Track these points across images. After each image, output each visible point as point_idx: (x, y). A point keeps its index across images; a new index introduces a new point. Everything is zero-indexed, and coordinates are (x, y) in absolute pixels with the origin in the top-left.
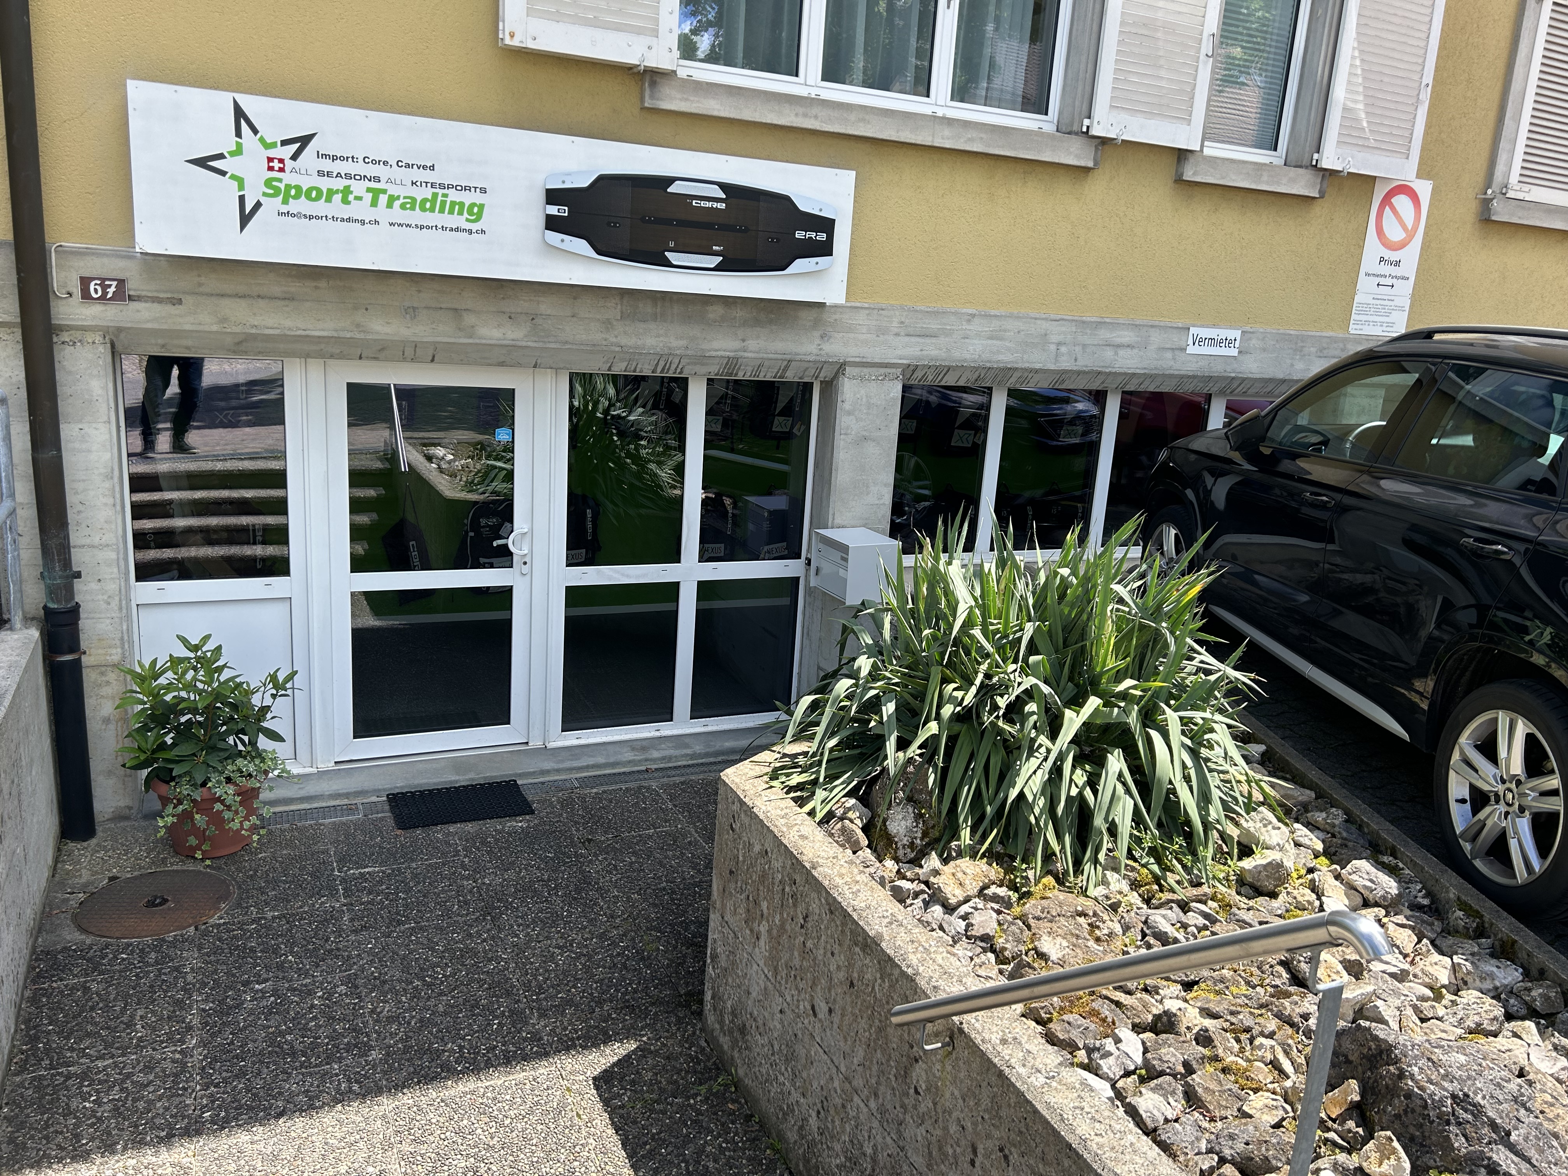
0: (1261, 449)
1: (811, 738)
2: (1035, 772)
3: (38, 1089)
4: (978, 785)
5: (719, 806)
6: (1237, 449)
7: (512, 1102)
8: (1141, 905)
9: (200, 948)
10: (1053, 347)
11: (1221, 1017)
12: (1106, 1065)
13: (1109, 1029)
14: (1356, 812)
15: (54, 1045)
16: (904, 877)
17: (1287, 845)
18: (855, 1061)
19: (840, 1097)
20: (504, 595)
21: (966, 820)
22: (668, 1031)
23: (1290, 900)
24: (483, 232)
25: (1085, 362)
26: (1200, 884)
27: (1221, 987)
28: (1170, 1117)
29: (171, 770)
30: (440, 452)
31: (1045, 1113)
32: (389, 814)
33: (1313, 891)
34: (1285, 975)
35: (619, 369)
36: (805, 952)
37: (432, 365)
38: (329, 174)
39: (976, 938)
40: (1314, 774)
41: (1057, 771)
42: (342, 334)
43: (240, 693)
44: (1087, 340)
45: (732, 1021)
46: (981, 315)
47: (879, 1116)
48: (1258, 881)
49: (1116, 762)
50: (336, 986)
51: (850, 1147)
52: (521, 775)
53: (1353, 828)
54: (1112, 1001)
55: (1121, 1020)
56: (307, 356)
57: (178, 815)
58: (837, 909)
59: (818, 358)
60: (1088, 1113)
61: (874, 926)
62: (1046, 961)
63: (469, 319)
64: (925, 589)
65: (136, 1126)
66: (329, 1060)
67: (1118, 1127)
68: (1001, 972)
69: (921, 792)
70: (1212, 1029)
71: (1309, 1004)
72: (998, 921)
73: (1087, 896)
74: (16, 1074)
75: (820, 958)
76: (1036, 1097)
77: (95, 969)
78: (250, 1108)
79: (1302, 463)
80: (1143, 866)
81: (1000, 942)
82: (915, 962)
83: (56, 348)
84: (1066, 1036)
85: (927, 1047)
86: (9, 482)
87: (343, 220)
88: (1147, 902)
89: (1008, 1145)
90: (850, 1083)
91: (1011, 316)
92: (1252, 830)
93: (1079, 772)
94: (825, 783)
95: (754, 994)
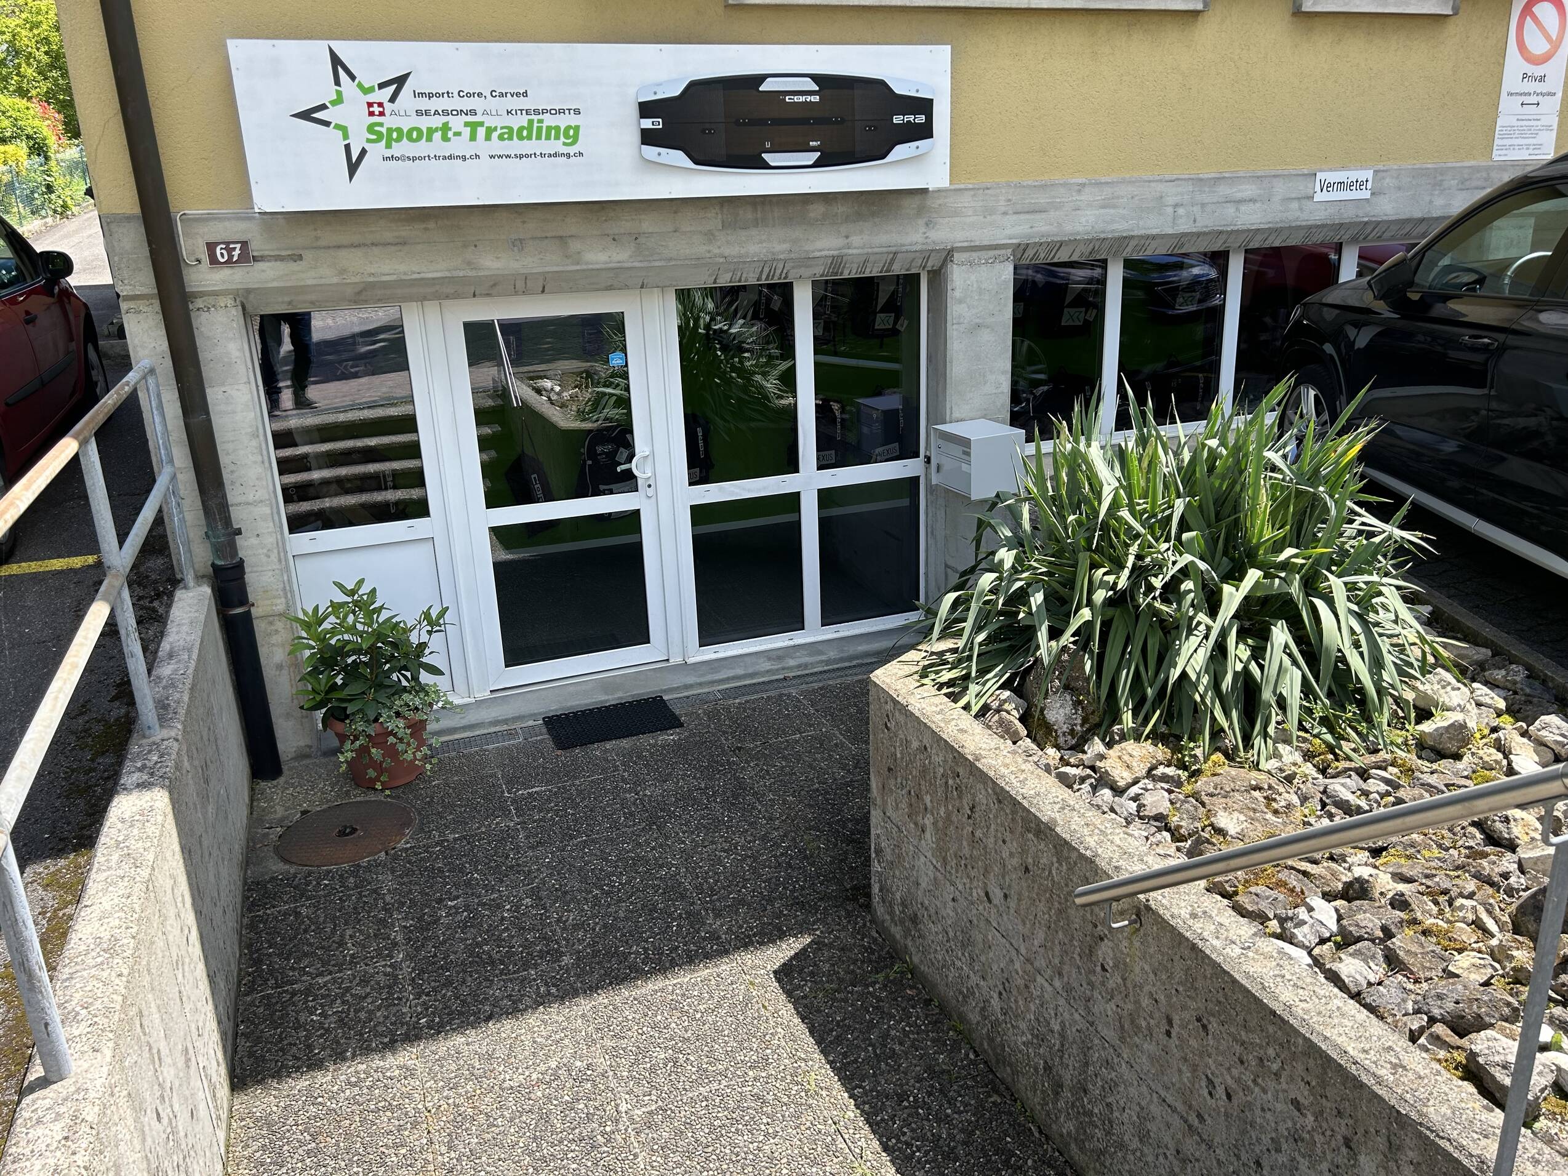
0: (1409, 294)
1: (959, 634)
2: (1195, 651)
3: (268, 1006)
4: (1137, 669)
5: (872, 707)
6: (1382, 297)
7: (700, 997)
8: (1317, 775)
9: (393, 872)
10: (1170, 210)
11: (1416, 881)
12: (1300, 933)
13: (1299, 899)
14: (1538, 666)
15: (277, 966)
16: (1068, 764)
17: (1468, 705)
18: (1036, 943)
19: (1022, 977)
20: (632, 519)
21: (1126, 704)
22: (839, 924)
23: (1476, 761)
24: (581, 154)
25: (1206, 222)
26: (1376, 751)
27: (1412, 852)
28: (1372, 980)
29: (346, 708)
30: (548, 384)
31: (1244, 982)
32: (547, 736)
33: (1499, 750)
34: (1479, 836)
35: (725, 281)
36: (974, 841)
37: (543, 296)
38: (427, 113)
39: (1150, 818)
40: (1488, 631)
41: (1220, 649)
42: (456, 274)
43: (397, 632)
44: (1206, 198)
45: (903, 912)
46: (1091, 184)
47: (1065, 994)
48: (1440, 743)
49: (1280, 634)
50: (521, 899)
51: (1036, 1025)
52: (665, 691)
53: (1537, 683)
54: (1299, 871)
55: (1310, 890)
56: (423, 299)
57: (356, 750)
58: (1005, 798)
59: (924, 247)
60: (1289, 981)
61: (1046, 812)
62: (1224, 836)
63: (575, 246)
64: (1064, 474)
65: (361, 1035)
66: (526, 966)
67: (1322, 992)
68: (1178, 849)
69: (1077, 679)
70: (1407, 893)
71: (1508, 862)
72: (1170, 800)
73: (1260, 770)
74: (247, 995)
75: (991, 846)
76: (1233, 968)
77: (302, 896)
78: (461, 1013)
79: (1454, 305)
80: (1315, 736)
81: (1174, 820)
82: (1093, 844)
83: (193, 314)
84: (1255, 907)
85: (1115, 926)
86: (166, 449)
87: (445, 158)
88: (1323, 771)
89: (1206, 1015)
90: (1032, 964)
91: (1123, 181)
92: (1429, 692)
93: (1241, 646)
94: (977, 677)
95: (924, 885)
